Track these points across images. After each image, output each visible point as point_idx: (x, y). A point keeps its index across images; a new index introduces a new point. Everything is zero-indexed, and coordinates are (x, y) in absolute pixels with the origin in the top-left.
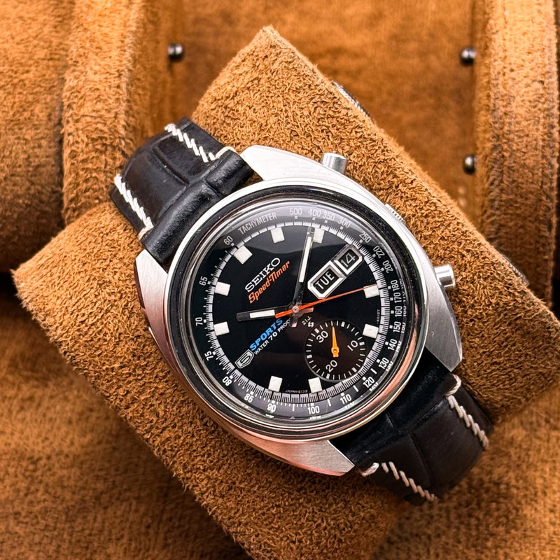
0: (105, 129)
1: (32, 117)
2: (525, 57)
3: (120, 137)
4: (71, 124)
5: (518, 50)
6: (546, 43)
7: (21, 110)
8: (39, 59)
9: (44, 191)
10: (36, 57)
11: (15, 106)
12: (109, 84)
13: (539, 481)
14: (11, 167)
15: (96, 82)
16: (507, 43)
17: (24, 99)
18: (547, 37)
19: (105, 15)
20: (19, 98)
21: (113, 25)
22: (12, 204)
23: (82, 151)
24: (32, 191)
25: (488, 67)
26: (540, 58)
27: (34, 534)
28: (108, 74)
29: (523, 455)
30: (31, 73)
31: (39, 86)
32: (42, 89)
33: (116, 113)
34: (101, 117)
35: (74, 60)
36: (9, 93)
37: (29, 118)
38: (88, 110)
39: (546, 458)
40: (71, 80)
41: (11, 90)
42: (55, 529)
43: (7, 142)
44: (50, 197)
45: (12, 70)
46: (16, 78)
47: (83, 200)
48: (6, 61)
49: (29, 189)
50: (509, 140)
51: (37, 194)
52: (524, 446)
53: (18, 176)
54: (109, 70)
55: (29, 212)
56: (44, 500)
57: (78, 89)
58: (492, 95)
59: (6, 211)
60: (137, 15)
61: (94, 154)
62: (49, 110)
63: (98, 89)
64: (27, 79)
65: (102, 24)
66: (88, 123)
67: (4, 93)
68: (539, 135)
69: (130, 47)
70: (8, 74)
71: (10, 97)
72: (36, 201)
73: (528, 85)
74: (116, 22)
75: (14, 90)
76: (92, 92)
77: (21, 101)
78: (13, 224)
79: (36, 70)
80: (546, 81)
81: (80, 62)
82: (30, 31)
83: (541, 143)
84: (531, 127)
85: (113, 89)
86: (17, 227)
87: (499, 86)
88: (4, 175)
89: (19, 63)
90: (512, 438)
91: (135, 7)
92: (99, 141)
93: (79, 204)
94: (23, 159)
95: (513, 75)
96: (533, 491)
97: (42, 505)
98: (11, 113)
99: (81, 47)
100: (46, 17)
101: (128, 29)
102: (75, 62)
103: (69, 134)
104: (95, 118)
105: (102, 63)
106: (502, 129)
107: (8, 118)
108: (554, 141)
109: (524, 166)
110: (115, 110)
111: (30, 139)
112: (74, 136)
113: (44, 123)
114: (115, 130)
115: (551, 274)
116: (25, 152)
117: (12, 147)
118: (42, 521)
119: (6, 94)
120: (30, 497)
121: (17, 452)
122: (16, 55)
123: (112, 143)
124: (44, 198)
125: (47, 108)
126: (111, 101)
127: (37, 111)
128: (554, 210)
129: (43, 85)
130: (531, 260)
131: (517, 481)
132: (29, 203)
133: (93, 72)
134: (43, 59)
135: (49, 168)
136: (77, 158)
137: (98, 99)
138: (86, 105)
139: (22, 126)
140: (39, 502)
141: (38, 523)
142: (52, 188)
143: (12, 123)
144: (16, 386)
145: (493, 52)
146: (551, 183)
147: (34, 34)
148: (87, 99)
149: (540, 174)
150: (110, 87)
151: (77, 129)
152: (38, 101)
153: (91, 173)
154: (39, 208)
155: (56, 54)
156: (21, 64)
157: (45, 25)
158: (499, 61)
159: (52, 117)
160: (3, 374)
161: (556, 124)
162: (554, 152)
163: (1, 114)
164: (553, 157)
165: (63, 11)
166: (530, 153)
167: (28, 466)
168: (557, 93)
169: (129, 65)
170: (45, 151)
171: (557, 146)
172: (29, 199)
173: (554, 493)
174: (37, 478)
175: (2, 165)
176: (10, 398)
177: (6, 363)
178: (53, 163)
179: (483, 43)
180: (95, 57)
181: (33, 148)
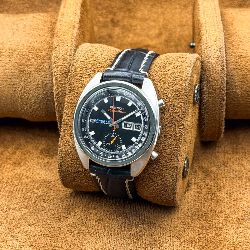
0: (67, 70)
2: (214, 43)
4: (55, 69)
5: (211, 40)
6: (221, 38)
7: (40, 65)
9: (48, 92)
10: (44, 47)
12: (68, 54)
13: (222, 184)
14: (37, 85)
16: (207, 38)
18: (221, 36)
19: (66, 32)
21: (68, 35)
22: (37, 97)
23: (59, 78)
24: (44, 93)
25: (201, 47)
26: (219, 43)
27: (50, 206)
29: (216, 176)
30: (43, 53)
31: (46, 57)
34: (65, 66)
35: (55, 47)
36: (36, 60)
37: (43, 68)
38: (61, 64)
39: (224, 176)
40: (54, 54)
41: (36, 58)
42: (57, 205)
43: (35, 76)
44: (51, 94)
45: (37, 52)
46: (38, 54)
47: (60, 94)
48: (34, 49)
49: (43, 92)
50: (209, 71)
52: (216, 173)
53: (39, 87)
54: (67, 50)
55: (44, 100)
56: (53, 195)
57: (57, 57)
58: (203, 56)
59: (36, 100)
60: (76, 31)
61: (63, 78)
62: (49, 65)
64: (42, 55)
65: (64, 35)
66: (61, 68)
68: (219, 69)
69: (74, 42)
71: (36, 61)
73: (215, 52)
74: (69, 34)
76: (62, 57)
77: (40, 62)
78: (38, 104)
79: (45, 52)
80: (221, 51)
81: (58, 48)
82: (42, 39)
83: (220, 72)
84: (216, 66)
85: (69, 56)
86: (40, 105)
87: (205, 53)
88: (35, 87)
90: (212, 171)
91: (76, 29)
92: (65, 74)
95: (210, 49)
96: (220, 187)
97: (52, 197)
98: (37, 66)
99: (58, 43)
100: (48, 34)
101: (74, 36)
103: (55, 72)
105: (65, 47)
106: (207, 67)
108: (224, 71)
109: (215, 80)
111: (43, 75)
113: (48, 69)
115: (224, 117)
116: (41, 79)
117: (37, 78)
118: (53, 202)
120: (48, 194)
121: (43, 180)
122: (38, 47)
124: (49, 95)
126: (68, 60)
127: (45, 65)
128: (225, 95)
130: (218, 112)
131: (214, 184)
134: (47, 48)
135: (50, 84)
136: (58, 80)
137: (64, 59)
138: (60, 62)
139: (40, 71)
140: (51, 196)
141: (51, 203)
143: (37, 70)
144: (42, 159)
145: (203, 41)
146: (224, 85)
147: (44, 40)
148: (60, 60)
149: (220, 82)
151: (57, 70)
152: (45, 62)
153: (63, 85)
154: (47, 98)
155: (51, 46)
156: (40, 50)
157: (47, 37)
158: (205, 45)
159: (50, 67)
160: (38, 155)
161: (225, 65)
162: (224, 75)
163: (33, 67)
164: (224, 76)
165: (53, 33)
166: (217, 75)
167: (47, 184)
168: (225, 55)
169: (74, 47)
170: (49, 79)
171: (226, 73)
172: (43, 95)
173: (227, 187)
174: (50, 188)
175: (34, 84)
176: (41, 163)
177: (39, 151)
178: (51, 83)
179: (199, 39)
180: (62, 46)
181: (44, 78)
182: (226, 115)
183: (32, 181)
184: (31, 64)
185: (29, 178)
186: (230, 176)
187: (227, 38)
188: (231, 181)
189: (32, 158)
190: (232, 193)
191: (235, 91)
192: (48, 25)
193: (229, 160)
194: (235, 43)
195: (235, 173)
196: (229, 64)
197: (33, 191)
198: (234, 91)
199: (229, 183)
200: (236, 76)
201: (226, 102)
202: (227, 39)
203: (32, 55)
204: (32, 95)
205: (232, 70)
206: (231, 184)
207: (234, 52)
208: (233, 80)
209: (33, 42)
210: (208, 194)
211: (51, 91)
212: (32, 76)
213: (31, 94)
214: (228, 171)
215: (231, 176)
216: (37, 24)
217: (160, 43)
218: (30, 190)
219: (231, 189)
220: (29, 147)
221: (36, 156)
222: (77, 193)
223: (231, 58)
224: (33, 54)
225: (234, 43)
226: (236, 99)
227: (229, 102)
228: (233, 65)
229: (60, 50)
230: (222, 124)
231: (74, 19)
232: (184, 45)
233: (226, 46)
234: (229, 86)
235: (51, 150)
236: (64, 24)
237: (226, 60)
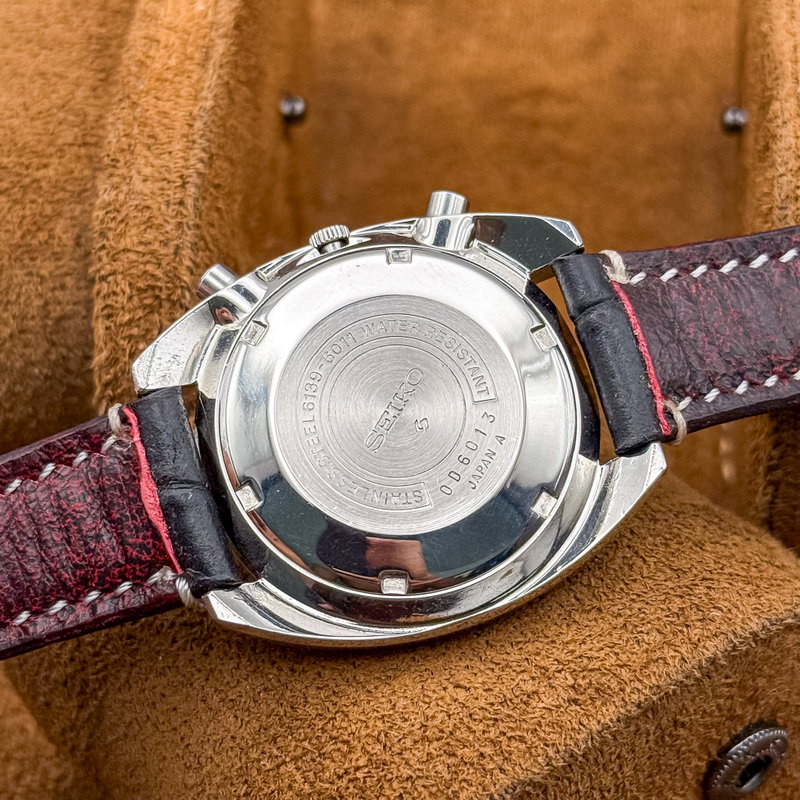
0: (159, 273)
1: (51, 241)
3: (182, 287)
7: (34, 228)
8: (65, 144)
9: (71, 355)
10: (60, 142)
11: (25, 222)
12: (166, 198)
14: (19, 320)
15: (146, 195)
17: (38, 211)
19: (166, 80)
20: (31, 208)
21: (178, 96)
22: (24, 374)
24: (53, 357)
28: (165, 183)
30: (53, 167)
31: (64, 189)
32: (68, 195)
33: (178, 247)
34: (152, 253)
35: (112, 157)
36: (16, 202)
37: (46, 243)
38: (132, 242)
40: (106, 191)
41: (19, 196)
43: (12, 279)
44: (81, 366)
45: (22, 164)
46: (26, 176)
48: (14, 148)
49: (48, 352)
51: (61, 361)
53: (31, 332)
54: (167, 176)
55: (51, 387)
57: (118, 206)
59: (15, 384)
61: (141, 313)
62: (77, 230)
63: (148, 207)
64: (44, 178)
65: (159, 94)
66: (131, 262)
67: (8, 201)
69: (202, 136)
70: (14, 170)
71: (18, 207)
72: (60, 371)
74: (183, 93)
75: (23, 196)
76: (139, 211)
77: (34, 215)
78: (26, 404)
79: (59, 164)
81: (122, 162)
82: (54, 96)
85: (172, 207)
86: (34, 408)
88: (9, 331)
89: (33, 152)
91: (214, 65)
92: (150, 293)
94: (38, 307)
98: (19, 233)
99: (126, 135)
101: (201, 104)
102: (112, 160)
103: (101, 279)
104: (144, 255)
105: (157, 162)
107: (14, 242)
110: (175, 242)
111: (47, 275)
112: (109, 283)
114: (175, 275)
116: (40, 296)
117: (21, 287)
119: (10, 204)
122: (30, 138)
123: (170, 295)
124: (73, 366)
125: (74, 226)
126: (168, 228)
127: (58, 231)
129: (70, 188)
132: (50, 374)
133: (142, 178)
134: (71, 145)
136: (114, 318)
137: (149, 224)
138: (129, 234)
139: (36, 255)
142: (83, 351)
143: (20, 250)
147: (60, 102)
148: (131, 223)
150: (168, 204)
151: (114, 271)
152: (59, 214)
154: (65, 381)
155: (93, 136)
156: (36, 154)
157: (78, 85)
159: (83, 241)
165: (109, 62)
169: (200, 166)
170: (72, 294)
180: (146, 152)
181: (53, 289)
192: (89, 22)
203: (1, 180)
209: (8, 113)
211: (87, 349)
216: (38, 17)
229: (133, 172)
231: (210, 12)
236: (162, 34)
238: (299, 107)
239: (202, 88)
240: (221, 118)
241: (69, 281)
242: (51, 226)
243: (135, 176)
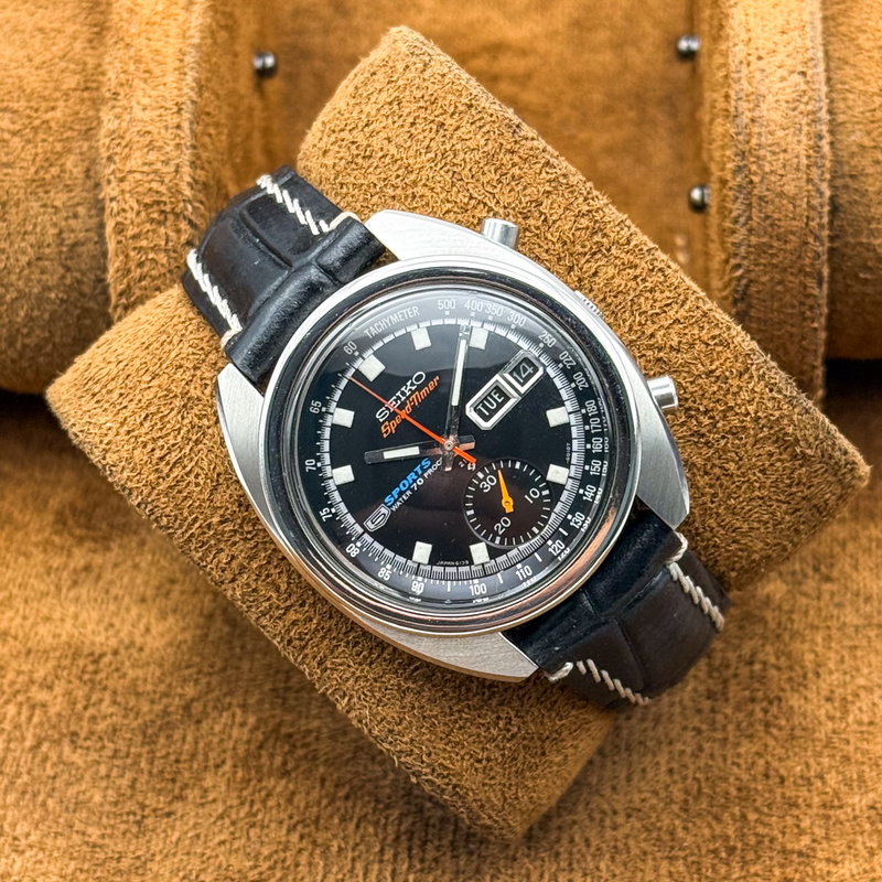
0: (163, 189)
1: (62, 175)
2: (777, 38)
3: (184, 200)
4: (114, 184)
5: (767, 29)
6: (806, 17)
7: (46, 164)
8: (68, 89)
9: (85, 279)
10: (65, 87)
11: (38, 159)
12: (165, 124)
13: (809, 657)
14: (36, 248)
15: (146, 122)
16: (751, 20)
17: (49, 149)
18: (808, 10)
19: (154, 23)
20: (43, 147)
21: (167, 36)
22: (40, 299)
23: (132, 223)
24: (68, 281)
25: (725, 55)
26: (799, 40)
27: (98, 763)
28: (162, 110)
29: (784, 619)
30: (59, 109)
31: (71, 129)
32: (76, 133)
33: (178, 166)
34: (155, 172)
35: (113, 91)
37: (59, 176)
38: (137, 164)
39: (816, 622)
40: (109, 120)
41: (31, 136)
42: (128, 755)
43: (28, 211)
44: (95, 288)
45: (31, 108)
46: (37, 118)
47: (138, 293)
48: (22, 95)
49: (63, 277)
50: (758, 158)
51: (76, 285)
52: (786, 607)
53: (47, 259)
54: (163, 104)
55: (66, 310)
56: (112, 715)
57: (121, 133)
58: (732, 93)
59: (32, 310)
60: (200, 21)
61: (148, 226)
62: (86, 164)
63: (149, 132)
64: (53, 119)
65: (150, 36)
66: (137, 181)
67: (21, 141)
68: (801, 150)
69: (192, 68)
70: (25, 113)
71: (30, 146)
72: (74, 295)
73: (783, 79)
74: (171, 33)
75: (34, 136)
76: (141, 136)
77: (45, 152)
78: (43, 328)
79: (66, 106)
80: (810, 72)
81: (122, 94)
82: (54, 48)
83: (805, 161)
84: (789, 139)
85: (170, 131)
86: (50, 332)
87: (742, 81)
88: (27, 259)
89: (41, 97)
90: (768, 597)
91: (198, 8)
92: (155, 208)
93: (133, 299)
94: (53, 235)
95: (761, 64)
96: (800, 671)
97: (109, 721)
98: (33, 170)
99: (124, 72)
100: (77, 27)
101: (188, 42)
102: (114, 94)
103: (112, 200)
104: (148, 174)
105: (153, 93)
106: (748, 142)
107: (29, 177)
108: (822, 157)
109: (781, 195)
110: (176, 162)
111: (61, 206)
112: (118, 202)
113: (80, 182)
114: (177, 190)
115: (822, 350)
116: (55, 225)
117: (37, 218)
118: (111, 745)
119: (23, 143)
120: (91, 711)
121: (70, 646)
122: (36, 85)
123: (173, 209)
124: (87, 289)
125: (83, 161)
126: (168, 149)
127: (69, 165)
128: (825, 257)
129: (77, 127)
130: (794, 330)
131: (778, 658)
132: (65, 297)
133: (141, 107)
134: (75, 90)
135: (91, 246)
136: (124, 233)
137: (151, 146)
138: (133, 156)
139: (48, 188)
140: (104, 718)
141: (103, 747)
142: (96, 275)
143: (35, 184)
144: (65, 552)
145: (732, 33)
146: (821, 218)
147: (61, 53)
148: (134, 147)
149: (805, 206)
150: (166, 128)
151: (123, 191)
152: (69, 151)
153: (146, 253)
154: (79, 304)
155: (94, 81)
156: (44, 98)
157: (75, 38)
158: (741, 46)
159: (92, 173)
160: (46, 534)
161: (825, 133)
162: (823, 173)
163: (18, 172)
164: (822, 180)
165: (100, 18)
166: (790, 176)
167: (85, 666)
168: (825, 89)
169: (192, 94)
170: (84, 222)
171: (828, 164)
172: (65, 292)
173: (831, 673)
174: (100, 683)
175: (23, 245)
176: (57, 569)
177: (50, 518)
178: (96, 239)
179: (716, 23)
180: (143, 85)
181: (67, 218)
182: (830, 343)
183: (24, 651)
184: (11, 158)
185: (9, 639)
186: (842, 619)
187: (834, 19)
188: (847, 643)
189: (23, 548)
190: (850, 698)
191: (864, 240)
193: (837, 549)
194: (868, 39)
195: (862, 605)
196: (841, 128)
197: (28, 698)
198: (861, 244)
199: (837, 652)
200: (871, 180)
201: (830, 289)
202: (832, 23)
203: (13, 123)
204: (19, 291)
205: (853, 155)
206: (847, 658)
207: (862, 79)
208: (856, 198)
209: (14, 64)
210: (753, 700)
211: (98, 273)
212: (14, 210)
213: (12, 285)
214: (836, 600)
215: (847, 620)
217: (552, 35)
218: (18, 692)
219: (848, 678)
220: (10, 497)
221: (40, 538)
222: (211, 704)
223: (851, 103)
224: (16, 117)
225: (862, 40)
226: (869, 276)
227: (840, 287)
228: (858, 133)
229: (133, 103)
230: (811, 380)
232: (651, 39)
233: (831, 53)
234: (842, 220)
235: (99, 511)
237: (830, 112)
238: (270, 61)
239: (189, 28)
240: (208, 55)
241: (81, 210)
242: (63, 161)
243: (136, 107)
